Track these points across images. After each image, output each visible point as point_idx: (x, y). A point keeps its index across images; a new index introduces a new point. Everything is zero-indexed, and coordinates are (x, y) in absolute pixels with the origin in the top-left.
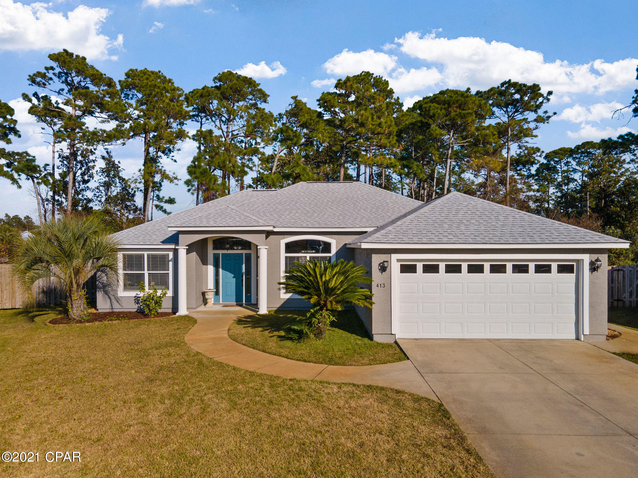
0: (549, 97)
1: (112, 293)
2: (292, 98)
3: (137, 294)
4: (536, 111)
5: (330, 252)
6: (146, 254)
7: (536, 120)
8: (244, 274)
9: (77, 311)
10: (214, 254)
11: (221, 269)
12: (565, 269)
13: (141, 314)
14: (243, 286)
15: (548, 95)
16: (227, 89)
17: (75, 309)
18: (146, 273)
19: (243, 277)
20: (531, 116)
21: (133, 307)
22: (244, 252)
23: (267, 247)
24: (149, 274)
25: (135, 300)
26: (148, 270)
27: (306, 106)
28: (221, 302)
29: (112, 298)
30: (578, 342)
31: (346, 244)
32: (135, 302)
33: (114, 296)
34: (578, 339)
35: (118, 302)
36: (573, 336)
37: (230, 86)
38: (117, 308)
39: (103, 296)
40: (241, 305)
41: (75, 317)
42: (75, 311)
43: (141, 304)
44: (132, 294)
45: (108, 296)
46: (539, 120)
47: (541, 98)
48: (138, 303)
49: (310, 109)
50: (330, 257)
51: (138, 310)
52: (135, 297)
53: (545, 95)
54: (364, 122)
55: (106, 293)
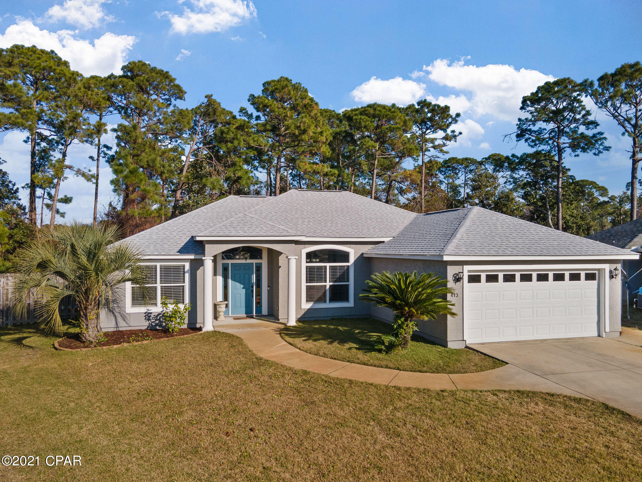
0: (457, 119)
1: (117, 310)
2: (206, 97)
3: (148, 310)
4: (445, 131)
5: (348, 261)
6: (158, 265)
7: (443, 138)
8: (254, 284)
9: (93, 332)
10: (223, 264)
11: (230, 280)
12: (590, 277)
13: (152, 330)
14: (253, 297)
15: (456, 117)
16: (143, 81)
17: (90, 331)
18: (159, 286)
19: (252, 287)
20: (440, 134)
21: (144, 325)
22: (254, 261)
23: (297, 257)
24: (161, 287)
25: (145, 316)
26: (161, 283)
27: (220, 105)
28: (230, 315)
29: (118, 315)
30: (600, 338)
31: (362, 254)
32: (146, 318)
33: (120, 313)
34: (599, 336)
35: (125, 320)
36: (596, 334)
37: (146, 78)
38: (123, 326)
39: (107, 313)
40: (252, 317)
41: (91, 339)
42: (91, 333)
43: (152, 321)
44: (142, 310)
45: (113, 313)
46: (446, 138)
47: (451, 119)
48: (149, 320)
49: (224, 109)
50: (348, 266)
51: (148, 327)
52: (145, 313)
53: (454, 116)
54: (306, 129)
55: (111, 311)
